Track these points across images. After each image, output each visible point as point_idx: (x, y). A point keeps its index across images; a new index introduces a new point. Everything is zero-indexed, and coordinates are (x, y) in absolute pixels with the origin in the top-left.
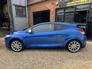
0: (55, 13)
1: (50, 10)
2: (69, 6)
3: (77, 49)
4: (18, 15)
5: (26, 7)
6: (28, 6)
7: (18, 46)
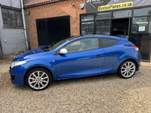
0: (79, 21)
1: (71, 16)
2: (102, 10)
3: (131, 72)
5: (23, 10)
6: (26, 8)
7: (42, 79)
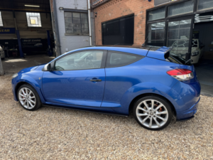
0: (144, 21)
3: (159, 121)
4: (70, 31)
5: (89, 11)
